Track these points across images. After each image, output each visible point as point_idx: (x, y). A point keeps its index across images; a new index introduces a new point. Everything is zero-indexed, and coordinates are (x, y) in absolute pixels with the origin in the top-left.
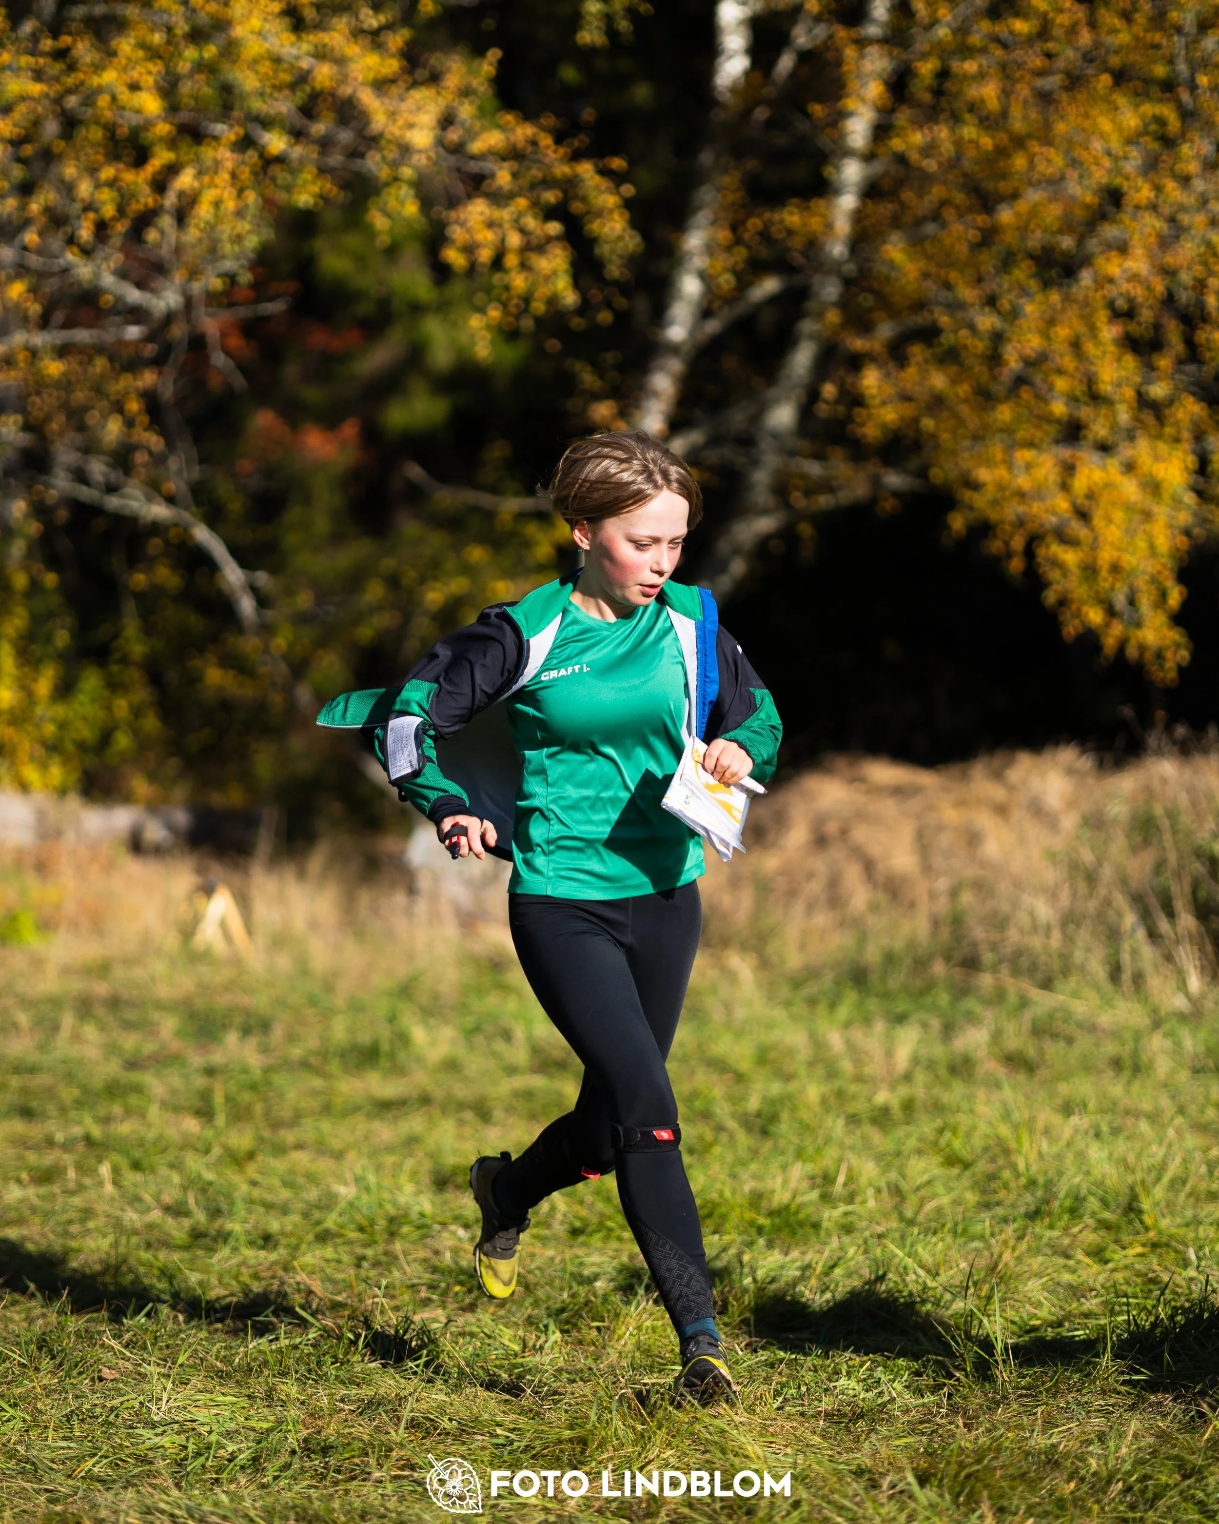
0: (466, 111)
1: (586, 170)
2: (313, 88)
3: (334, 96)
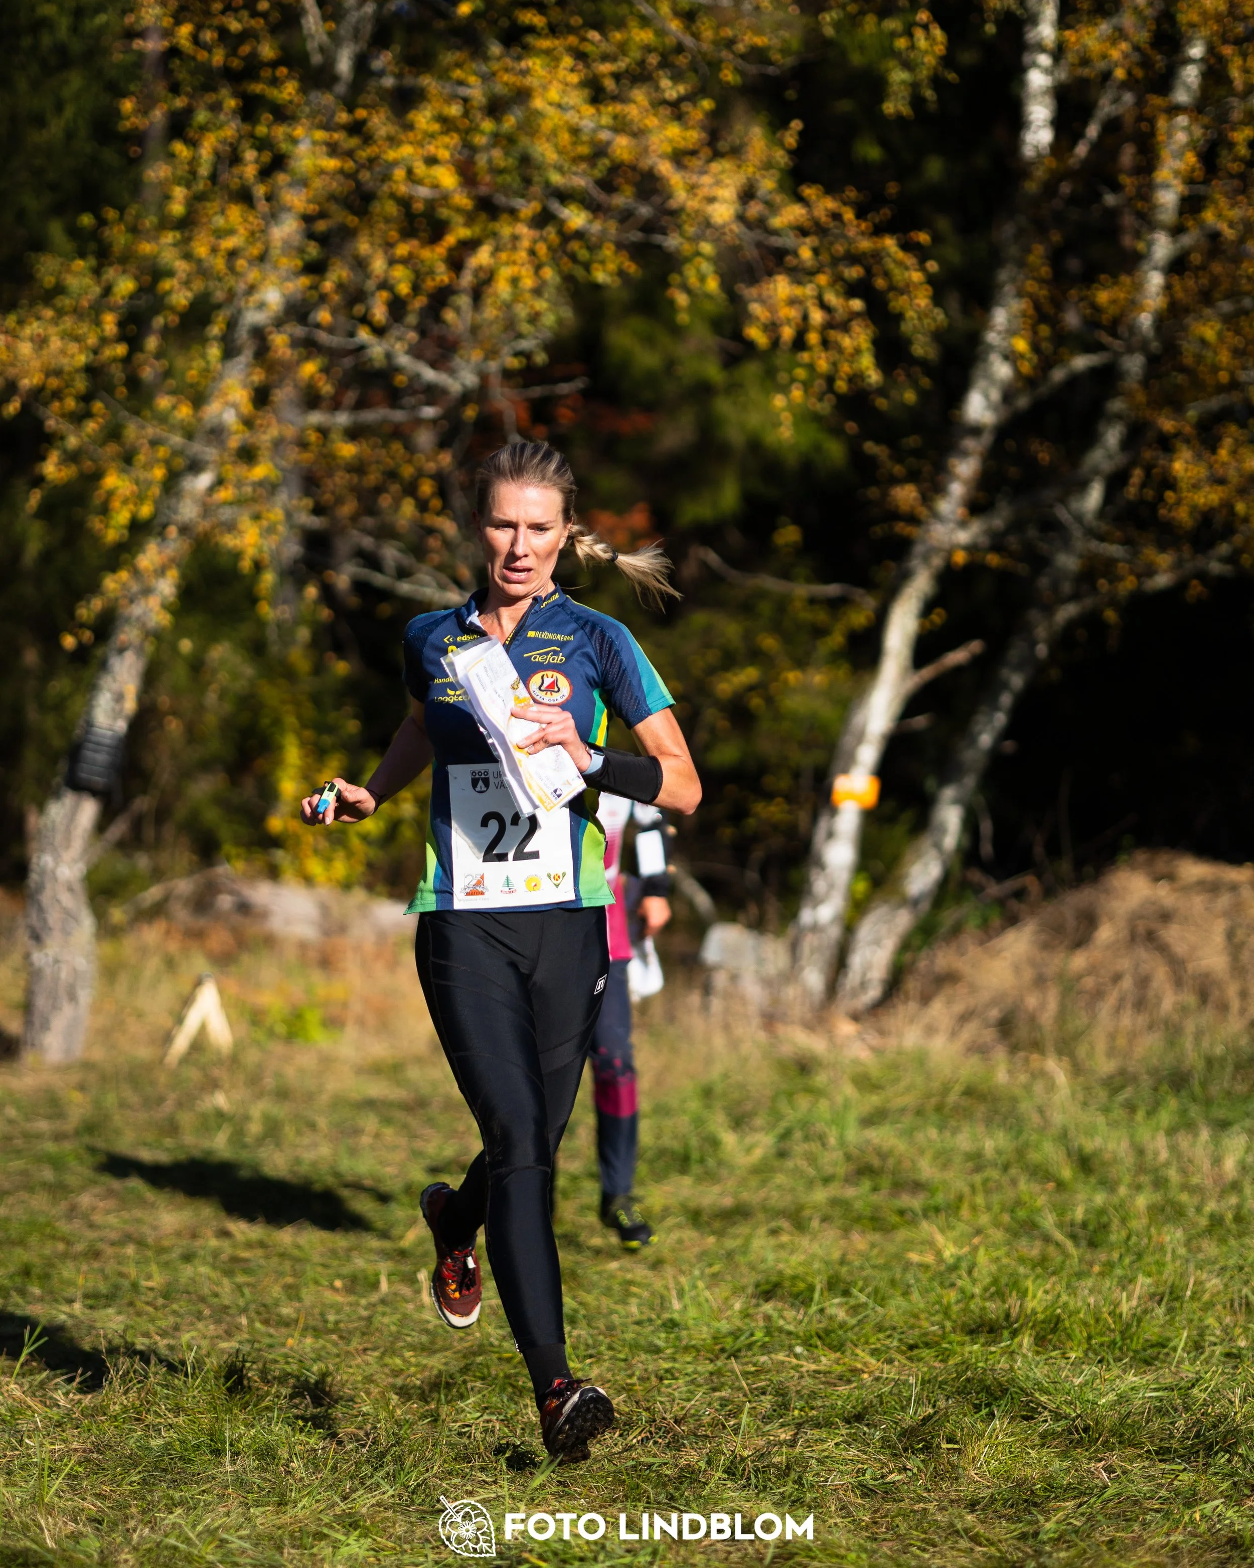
0: (767, 184)
1: (890, 243)
2: (612, 161)
3: (634, 168)
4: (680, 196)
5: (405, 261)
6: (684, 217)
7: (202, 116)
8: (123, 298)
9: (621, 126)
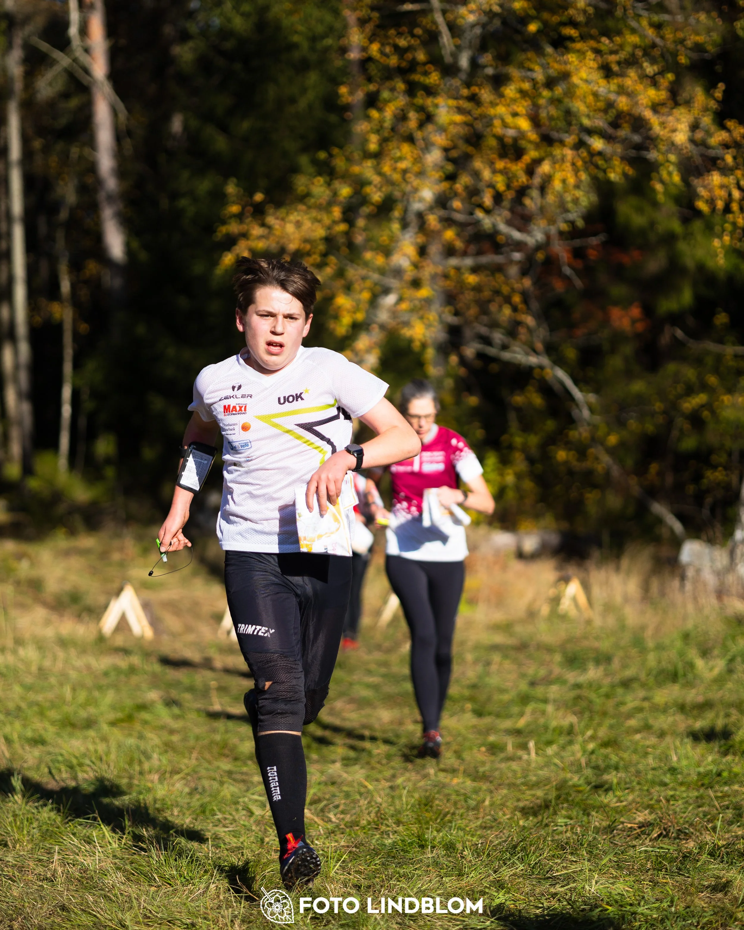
0: (706, 120)
2: (617, 111)
3: (630, 114)
4: (657, 129)
5: (501, 172)
6: (659, 141)
7: (385, 94)
8: (345, 198)
9: (622, 91)
